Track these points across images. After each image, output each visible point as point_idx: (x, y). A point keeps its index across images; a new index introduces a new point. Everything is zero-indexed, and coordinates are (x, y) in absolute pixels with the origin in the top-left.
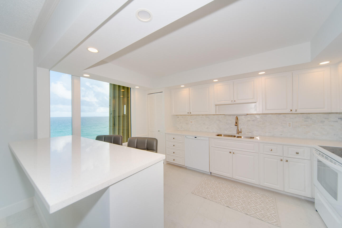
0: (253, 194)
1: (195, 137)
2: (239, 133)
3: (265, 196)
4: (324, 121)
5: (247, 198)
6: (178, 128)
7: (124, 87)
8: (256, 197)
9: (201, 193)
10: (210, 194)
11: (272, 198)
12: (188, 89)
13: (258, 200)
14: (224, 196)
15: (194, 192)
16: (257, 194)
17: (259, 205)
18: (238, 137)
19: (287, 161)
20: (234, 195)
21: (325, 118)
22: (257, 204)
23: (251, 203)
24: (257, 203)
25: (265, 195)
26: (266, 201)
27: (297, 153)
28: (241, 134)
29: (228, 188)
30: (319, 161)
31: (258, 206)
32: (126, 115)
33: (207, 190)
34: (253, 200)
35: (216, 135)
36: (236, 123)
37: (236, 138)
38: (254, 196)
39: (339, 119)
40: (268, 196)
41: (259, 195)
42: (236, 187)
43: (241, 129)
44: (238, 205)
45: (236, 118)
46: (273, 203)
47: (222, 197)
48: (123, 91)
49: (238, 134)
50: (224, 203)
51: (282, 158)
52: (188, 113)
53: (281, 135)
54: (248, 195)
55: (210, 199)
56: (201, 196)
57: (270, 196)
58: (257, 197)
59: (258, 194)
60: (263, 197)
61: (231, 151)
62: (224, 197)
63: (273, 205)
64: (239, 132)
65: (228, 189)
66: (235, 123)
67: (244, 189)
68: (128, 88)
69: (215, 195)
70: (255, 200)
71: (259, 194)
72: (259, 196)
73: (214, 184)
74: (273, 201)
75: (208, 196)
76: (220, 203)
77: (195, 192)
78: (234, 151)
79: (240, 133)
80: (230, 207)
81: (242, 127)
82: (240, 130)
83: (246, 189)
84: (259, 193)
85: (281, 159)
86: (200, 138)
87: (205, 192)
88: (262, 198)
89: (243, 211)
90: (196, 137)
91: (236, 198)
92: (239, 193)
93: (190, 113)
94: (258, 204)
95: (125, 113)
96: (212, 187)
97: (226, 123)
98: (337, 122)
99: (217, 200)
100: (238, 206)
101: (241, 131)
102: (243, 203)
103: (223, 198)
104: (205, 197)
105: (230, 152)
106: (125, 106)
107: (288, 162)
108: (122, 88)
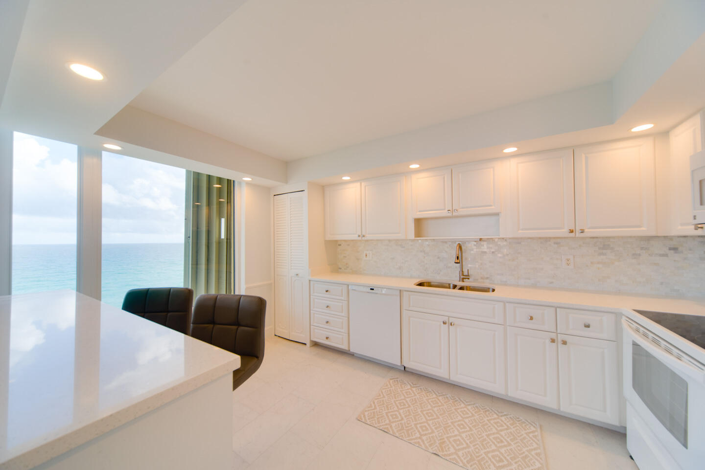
0: (493, 418)
1: (371, 289)
2: (465, 280)
3: (519, 421)
4: (640, 255)
5: (480, 429)
6: (340, 269)
7: (220, 180)
8: (499, 424)
9: (378, 418)
10: (398, 421)
11: (534, 427)
12: (358, 184)
13: (503, 433)
14: (429, 425)
15: (362, 416)
16: (502, 416)
17: (505, 446)
18: (461, 288)
19: (565, 343)
20: (451, 421)
21: (642, 248)
22: (501, 444)
23: (489, 443)
24: (502, 441)
25: (518, 418)
26: (521, 436)
27: (588, 326)
28: (468, 282)
29: (440, 404)
30: (635, 345)
31: (503, 450)
32: (226, 240)
33: (392, 410)
34: (494, 434)
35: (414, 284)
36: (458, 259)
37: (456, 291)
38: (496, 423)
39: (670, 249)
40: (525, 423)
41: (506, 420)
42: (456, 401)
43: (468, 270)
44: (460, 447)
45: (458, 248)
46: (536, 441)
47: (424, 428)
48: (217, 187)
49: (463, 281)
50: (427, 445)
51: (553, 336)
52: (359, 236)
53: (552, 283)
54: (481, 421)
55: (397, 435)
56: (376, 426)
57: (529, 421)
58: (502, 426)
59: (503, 418)
60: (515, 425)
61: (446, 319)
62: (428, 427)
63: (535, 446)
64: (464, 277)
65: (439, 406)
66: (455, 257)
67: (474, 404)
68: (229, 181)
69: (408, 424)
70: (497, 433)
71: (505, 417)
72: (506, 422)
73: (408, 393)
74: (536, 434)
75: (393, 425)
76: (417, 445)
77: (364, 416)
78: (451, 320)
79: (467, 280)
80: (440, 454)
81: (469, 265)
82: (465, 273)
83: (477, 405)
84: (505, 413)
85: (551, 339)
86: (382, 291)
87: (388, 417)
88: (512, 427)
89: (469, 466)
90: (373, 289)
91: (454, 429)
92: (462, 415)
93: (364, 236)
94: (503, 444)
95: (223, 236)
96: (404, 401)
97: (439, 258)
98: (666, 255)
99: (412, 436)
100: (459, 450)
101: (468, 276)
102: (470, 442)
103: (427, 429)
104: (386, 430)
105: (444, 323)
106: (223, 220)
107: (567, 345)
108: (215, 181)
